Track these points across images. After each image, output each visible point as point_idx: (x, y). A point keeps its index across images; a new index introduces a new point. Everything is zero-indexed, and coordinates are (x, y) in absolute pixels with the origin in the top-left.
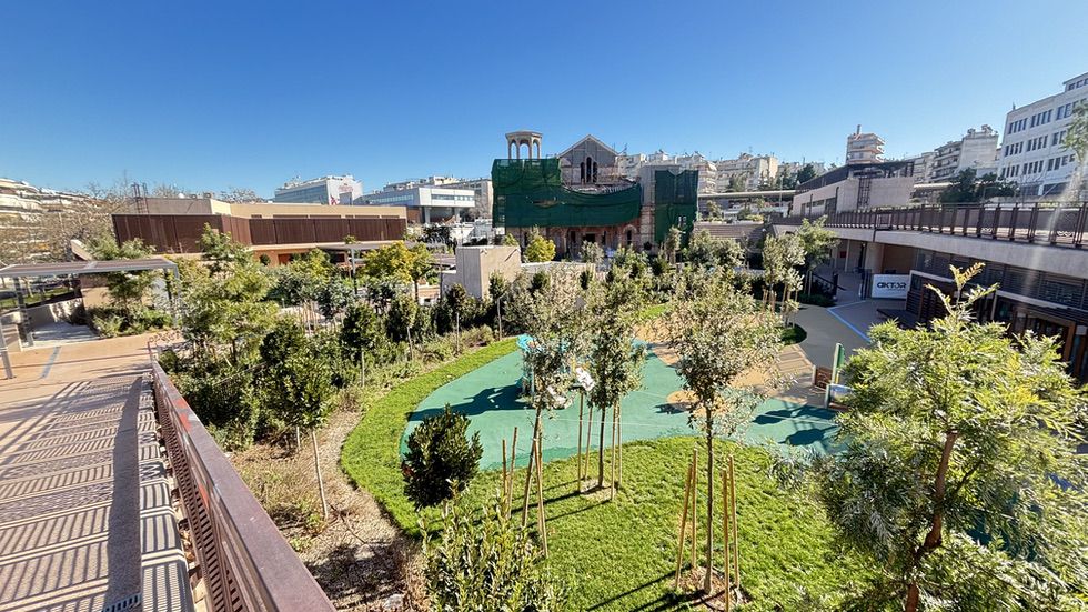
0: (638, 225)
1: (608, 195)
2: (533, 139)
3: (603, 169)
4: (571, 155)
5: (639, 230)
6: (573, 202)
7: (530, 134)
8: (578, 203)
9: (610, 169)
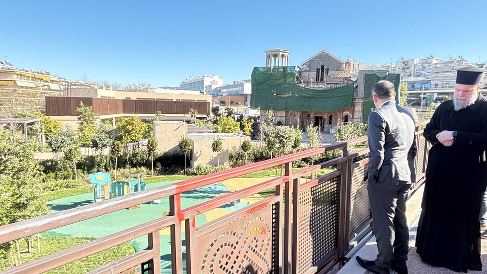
0: (353, 112)
1: (331, 89)
2: (281, 54)
3: (333, 73)
4: (310, 64)
5: (353, 116)
6: (304, 95)
7: (279, 51)
8: (307, 95)
9: (337, 72)
